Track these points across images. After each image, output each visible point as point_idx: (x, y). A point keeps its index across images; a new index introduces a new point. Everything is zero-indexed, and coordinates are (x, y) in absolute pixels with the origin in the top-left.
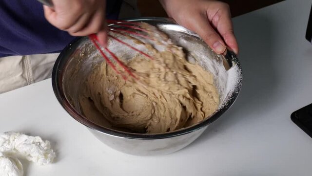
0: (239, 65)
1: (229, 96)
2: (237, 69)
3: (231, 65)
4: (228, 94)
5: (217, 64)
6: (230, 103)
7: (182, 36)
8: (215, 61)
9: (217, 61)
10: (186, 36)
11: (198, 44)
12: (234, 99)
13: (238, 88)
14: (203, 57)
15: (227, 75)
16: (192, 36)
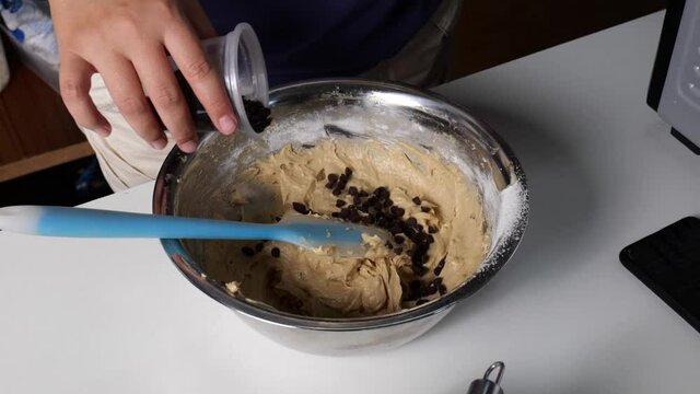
0: (524, 182)
1: (500, 244)
2: (520, 190)
3: (508, 182)
4: (500, 240)
5: (480, 176)
6: (502, 259)
7: (415, 117)
8: (477, 170)
9: (482, 170)
10: (423, 117)
11: (445, 134)
12: (511, 253)
13: (520, 229)
14: (456, 160)
15: (500, 200)
16: (436, 118)
